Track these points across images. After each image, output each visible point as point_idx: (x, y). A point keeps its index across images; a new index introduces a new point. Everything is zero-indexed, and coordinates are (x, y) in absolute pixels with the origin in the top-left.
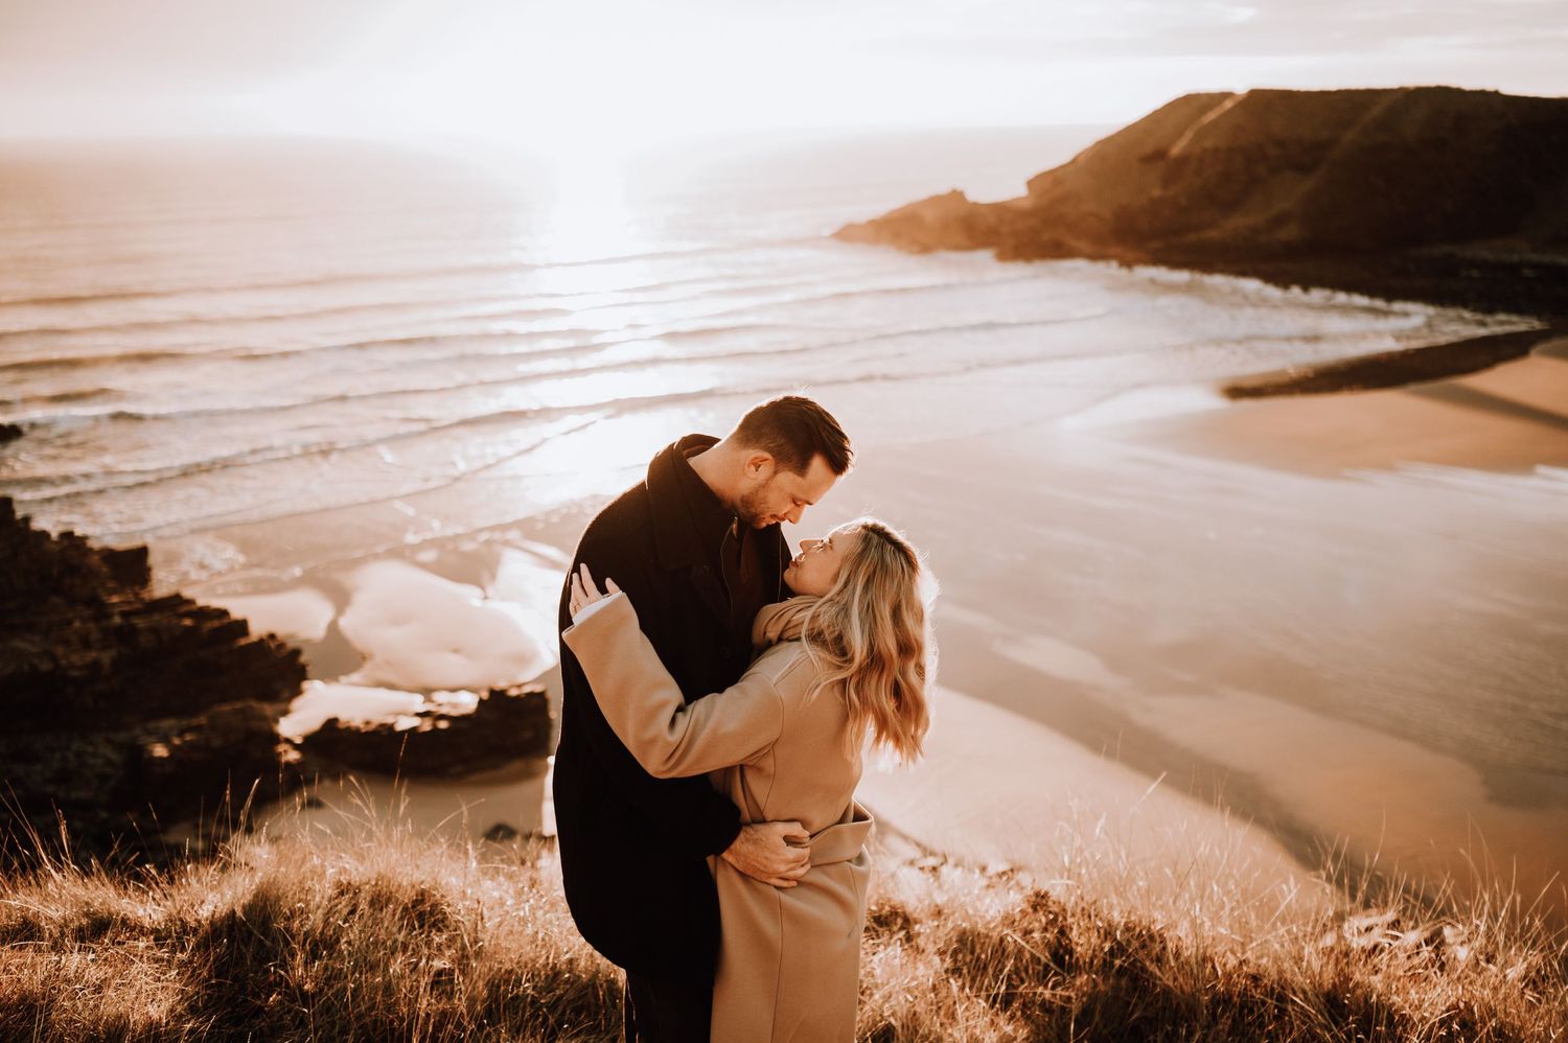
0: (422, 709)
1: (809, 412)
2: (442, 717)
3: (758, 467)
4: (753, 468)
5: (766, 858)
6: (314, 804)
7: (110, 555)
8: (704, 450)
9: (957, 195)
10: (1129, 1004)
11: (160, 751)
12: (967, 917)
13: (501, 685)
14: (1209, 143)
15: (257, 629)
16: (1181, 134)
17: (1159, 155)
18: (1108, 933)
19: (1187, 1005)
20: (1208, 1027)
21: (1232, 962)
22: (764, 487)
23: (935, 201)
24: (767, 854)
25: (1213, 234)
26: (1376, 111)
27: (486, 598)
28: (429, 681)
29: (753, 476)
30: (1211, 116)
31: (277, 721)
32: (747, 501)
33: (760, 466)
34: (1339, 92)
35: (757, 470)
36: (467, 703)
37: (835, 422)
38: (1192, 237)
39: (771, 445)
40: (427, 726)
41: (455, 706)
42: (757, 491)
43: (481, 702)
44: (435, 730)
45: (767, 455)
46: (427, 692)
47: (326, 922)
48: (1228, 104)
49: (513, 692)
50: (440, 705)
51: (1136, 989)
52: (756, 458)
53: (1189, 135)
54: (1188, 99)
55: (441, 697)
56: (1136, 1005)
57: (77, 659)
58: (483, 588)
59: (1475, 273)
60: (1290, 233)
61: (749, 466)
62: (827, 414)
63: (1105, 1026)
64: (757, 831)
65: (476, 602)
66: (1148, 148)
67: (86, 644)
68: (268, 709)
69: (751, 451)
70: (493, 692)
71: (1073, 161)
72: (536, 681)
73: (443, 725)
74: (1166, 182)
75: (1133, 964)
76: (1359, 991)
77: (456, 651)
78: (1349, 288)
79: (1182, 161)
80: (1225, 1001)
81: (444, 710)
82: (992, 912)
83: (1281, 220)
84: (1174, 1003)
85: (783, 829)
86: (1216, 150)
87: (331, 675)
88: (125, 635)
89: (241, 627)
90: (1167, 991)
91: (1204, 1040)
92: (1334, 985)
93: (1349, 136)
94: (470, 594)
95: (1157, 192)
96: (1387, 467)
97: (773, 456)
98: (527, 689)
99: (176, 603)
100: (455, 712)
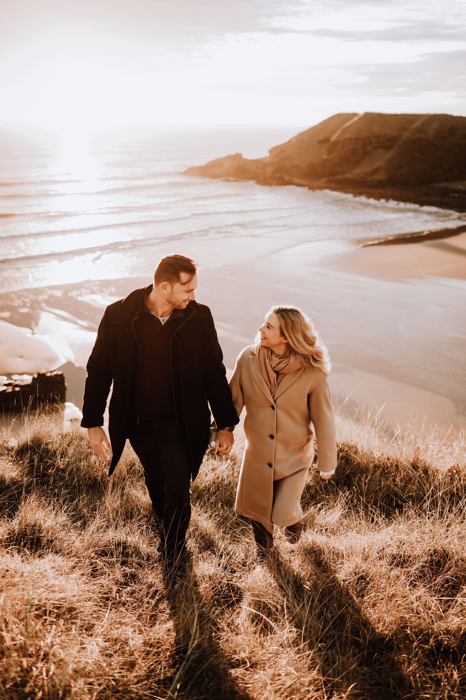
0: (7, 382)
2: (17, 386)
9: (238, 156)
10: (345, 469)
13: (43, 371)
14: (347, 136)
16: (335, 132)
17: (326, 140)
19: (366, 467)
20: (373, 474)
21: (379, 454)
23: (229, 158)
25: (349, 176)
26: (417, 124)
27: (33, 334)
28: (10, 370)
30: (348, 124)
34: (402, 115)
36: (28, 380)
38: (339, 177)
40: (10, 390)
41: (22, 381)
43: (34, 379)
44: (14, 391)
46: (9, 375)
48: (356, 119)
49: (49, 375)
50: (16, 380)
51: (347, 464)
53: (339, 131)
54: (339, 116)
55: (15, 377)
56: (348, 469)
58: (32, 329)
59: (456, 195)
60: (380, 176)
63: (337, 476)
65: (30, 336)
66: (321, 137)
70: (39, 375)
71: (289, 142)
72: (58, 369)
73: (17, 389)
74: (329, 153)
75: (347, 454)
76: (423, 462)
77: (21, 357)
78: (405, 200)
79: (336, 143)
80: (378, 467)
81: (17, 383)
83: (376, 171)
84: (361, 467)
86: (350, 139)
90: (358, 464)
91: (372, 478)
92: (414, 461)
93: (406, 135)
94: (27, 332)
95: (325, 157)
96: (419, 277)
98: (55, 373)
100: (22, 384)
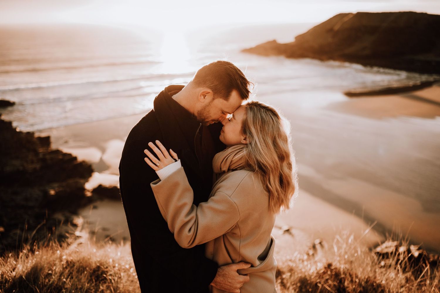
1: (231, 69)
3: (205, 96)
4: (202, 97)
5: (230, 283)
6: (95, 208)
7: (40, 138)
8: (177, 92)
11: (52, 192)
12: (301, 272)
15: (80, 159)
18: (360, 284)
22: (208, 106)
24: (230, 281)
29: (203, 101)
31: (84, 184)
32: (200, 113)
33: (206, 96)
35: (204, 98)
37: (242, 74)
39: (212, 85)
42: (205, 108)
45: (209, 90)
47: (60, 279)
52: (204, 92)
57: (30, 167)
61: (200, 96)
62: (239, 70)
64: (223, 270)
67: (32, 162)
68: (82, 181)
69: (201, 89)
82: (311, 271)
85: (235, 267)
87: (100, 171)
88: (44, 160)
89: (75, 158)
96: (394, 116)
97: (213, 91)
99: (58, 152)
